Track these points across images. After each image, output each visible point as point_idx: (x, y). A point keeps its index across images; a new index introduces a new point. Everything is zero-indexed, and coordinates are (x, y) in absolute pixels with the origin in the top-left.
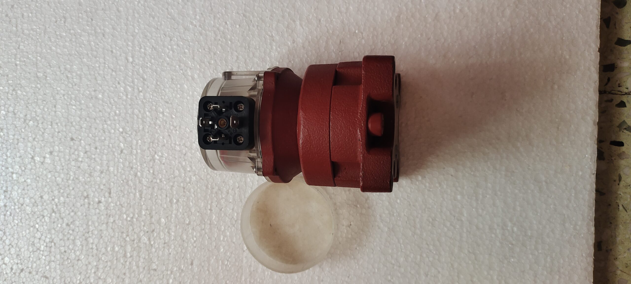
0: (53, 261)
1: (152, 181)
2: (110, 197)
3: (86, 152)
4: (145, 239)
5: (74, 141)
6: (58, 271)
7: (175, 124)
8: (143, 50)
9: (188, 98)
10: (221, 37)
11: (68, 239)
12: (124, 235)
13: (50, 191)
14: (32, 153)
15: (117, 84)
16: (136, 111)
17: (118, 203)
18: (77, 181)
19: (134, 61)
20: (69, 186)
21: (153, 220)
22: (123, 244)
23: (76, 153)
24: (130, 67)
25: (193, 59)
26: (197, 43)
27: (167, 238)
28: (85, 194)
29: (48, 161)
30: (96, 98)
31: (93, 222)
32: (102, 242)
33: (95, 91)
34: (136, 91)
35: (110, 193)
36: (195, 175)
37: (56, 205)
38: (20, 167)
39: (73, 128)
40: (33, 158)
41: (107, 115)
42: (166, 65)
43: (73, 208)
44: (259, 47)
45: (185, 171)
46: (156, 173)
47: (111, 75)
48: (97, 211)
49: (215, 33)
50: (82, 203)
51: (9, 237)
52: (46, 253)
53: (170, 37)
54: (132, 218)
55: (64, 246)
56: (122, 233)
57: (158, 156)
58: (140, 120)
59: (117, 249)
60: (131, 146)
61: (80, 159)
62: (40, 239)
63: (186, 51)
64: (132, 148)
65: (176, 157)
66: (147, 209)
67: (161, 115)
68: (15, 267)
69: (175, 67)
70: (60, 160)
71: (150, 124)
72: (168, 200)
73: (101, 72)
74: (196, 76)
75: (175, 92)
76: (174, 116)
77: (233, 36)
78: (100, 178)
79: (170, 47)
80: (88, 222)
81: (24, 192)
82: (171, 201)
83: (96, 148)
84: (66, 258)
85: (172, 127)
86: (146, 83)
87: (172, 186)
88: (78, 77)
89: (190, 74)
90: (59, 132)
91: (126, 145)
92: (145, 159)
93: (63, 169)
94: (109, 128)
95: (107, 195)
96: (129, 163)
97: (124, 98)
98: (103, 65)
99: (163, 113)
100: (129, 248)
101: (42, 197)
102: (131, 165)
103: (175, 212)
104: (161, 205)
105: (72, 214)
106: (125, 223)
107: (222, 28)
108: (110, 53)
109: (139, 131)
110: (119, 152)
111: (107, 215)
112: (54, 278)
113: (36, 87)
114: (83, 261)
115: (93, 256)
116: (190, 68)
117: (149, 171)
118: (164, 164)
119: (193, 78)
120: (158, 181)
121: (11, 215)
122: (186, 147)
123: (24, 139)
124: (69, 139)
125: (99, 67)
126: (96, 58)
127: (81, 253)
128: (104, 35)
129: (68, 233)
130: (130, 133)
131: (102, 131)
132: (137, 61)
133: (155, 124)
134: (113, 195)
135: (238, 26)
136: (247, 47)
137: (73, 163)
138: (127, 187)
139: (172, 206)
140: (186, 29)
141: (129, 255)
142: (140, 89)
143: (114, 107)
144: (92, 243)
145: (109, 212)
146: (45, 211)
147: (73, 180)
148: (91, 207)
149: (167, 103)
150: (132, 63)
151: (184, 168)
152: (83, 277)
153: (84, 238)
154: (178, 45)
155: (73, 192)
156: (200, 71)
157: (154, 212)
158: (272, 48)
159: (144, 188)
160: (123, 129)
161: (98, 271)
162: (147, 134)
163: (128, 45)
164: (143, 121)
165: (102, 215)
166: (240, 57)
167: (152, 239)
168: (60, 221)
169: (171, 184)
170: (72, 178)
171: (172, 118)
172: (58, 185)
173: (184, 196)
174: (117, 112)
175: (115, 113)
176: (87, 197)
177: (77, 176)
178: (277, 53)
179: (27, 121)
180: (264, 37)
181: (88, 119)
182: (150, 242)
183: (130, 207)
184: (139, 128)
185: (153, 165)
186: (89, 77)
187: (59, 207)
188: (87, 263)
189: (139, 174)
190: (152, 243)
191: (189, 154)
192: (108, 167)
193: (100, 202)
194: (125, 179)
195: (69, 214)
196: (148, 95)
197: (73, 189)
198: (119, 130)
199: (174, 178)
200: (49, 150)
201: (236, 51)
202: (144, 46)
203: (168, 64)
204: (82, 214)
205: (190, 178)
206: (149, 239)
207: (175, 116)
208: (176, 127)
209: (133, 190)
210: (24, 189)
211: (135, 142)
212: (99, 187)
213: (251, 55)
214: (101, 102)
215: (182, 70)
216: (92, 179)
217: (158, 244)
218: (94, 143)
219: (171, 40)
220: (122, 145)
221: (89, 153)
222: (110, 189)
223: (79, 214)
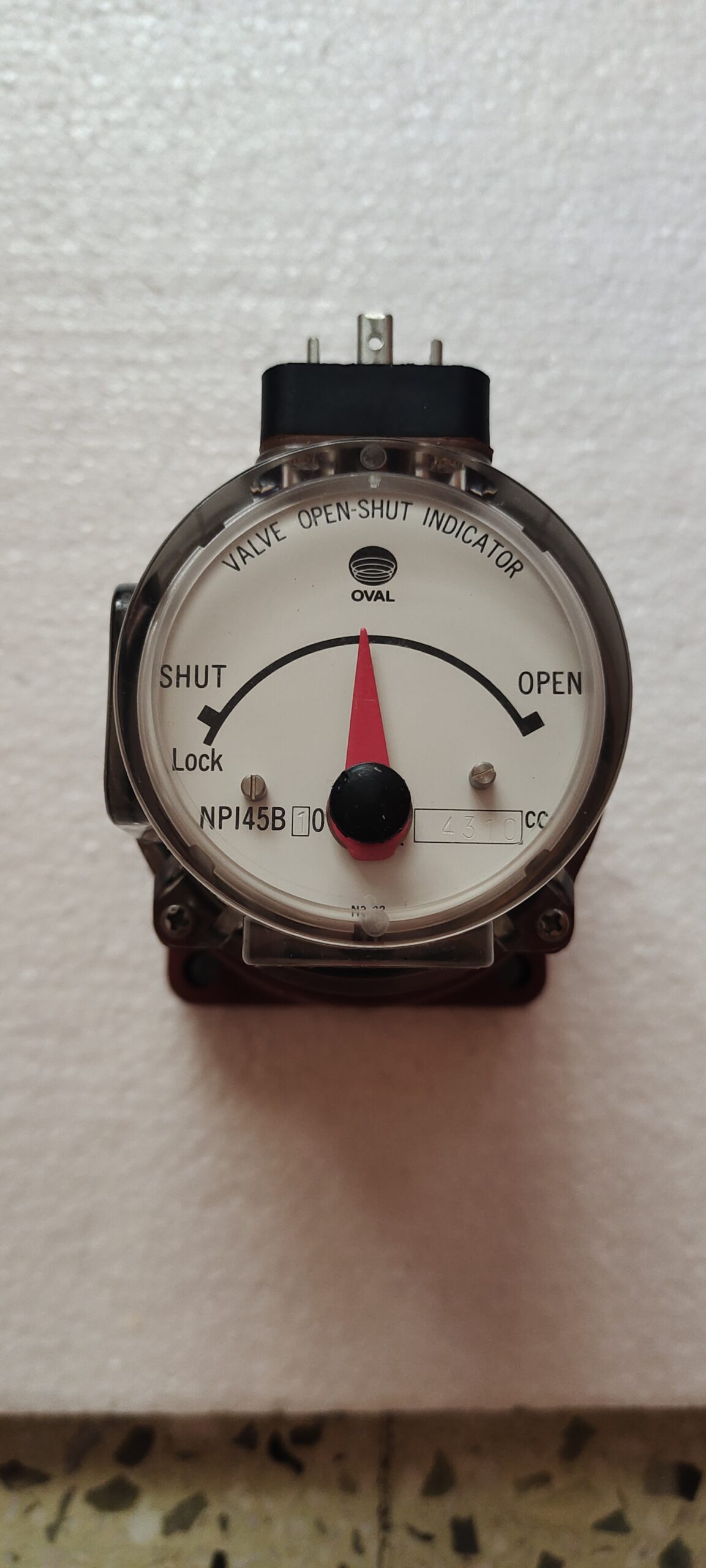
36: (93, 138)
63: (490, 105)
74: (411, 133)
76: (280, 69)
87: (55, 69)
99: (291, 36)
107: (566, 209)
116: (435, 118)
118: (128, 44)
120: (73, 27)
135: (572, 260)
140: (560, 101)
149: (325, 50)
151: (117, 102)
154: (507, 78)
156: (426, 147)
166: (476, 268)
169: (65, 65)
171: (277, 63)
180: (540, 342)
191: (158, 117)
199: (84, 77)
201: (493, 257)
203: (448, 51)
205: (84, 122)
207: (283, 74)
215: (431, 92)
219: (525, 58)
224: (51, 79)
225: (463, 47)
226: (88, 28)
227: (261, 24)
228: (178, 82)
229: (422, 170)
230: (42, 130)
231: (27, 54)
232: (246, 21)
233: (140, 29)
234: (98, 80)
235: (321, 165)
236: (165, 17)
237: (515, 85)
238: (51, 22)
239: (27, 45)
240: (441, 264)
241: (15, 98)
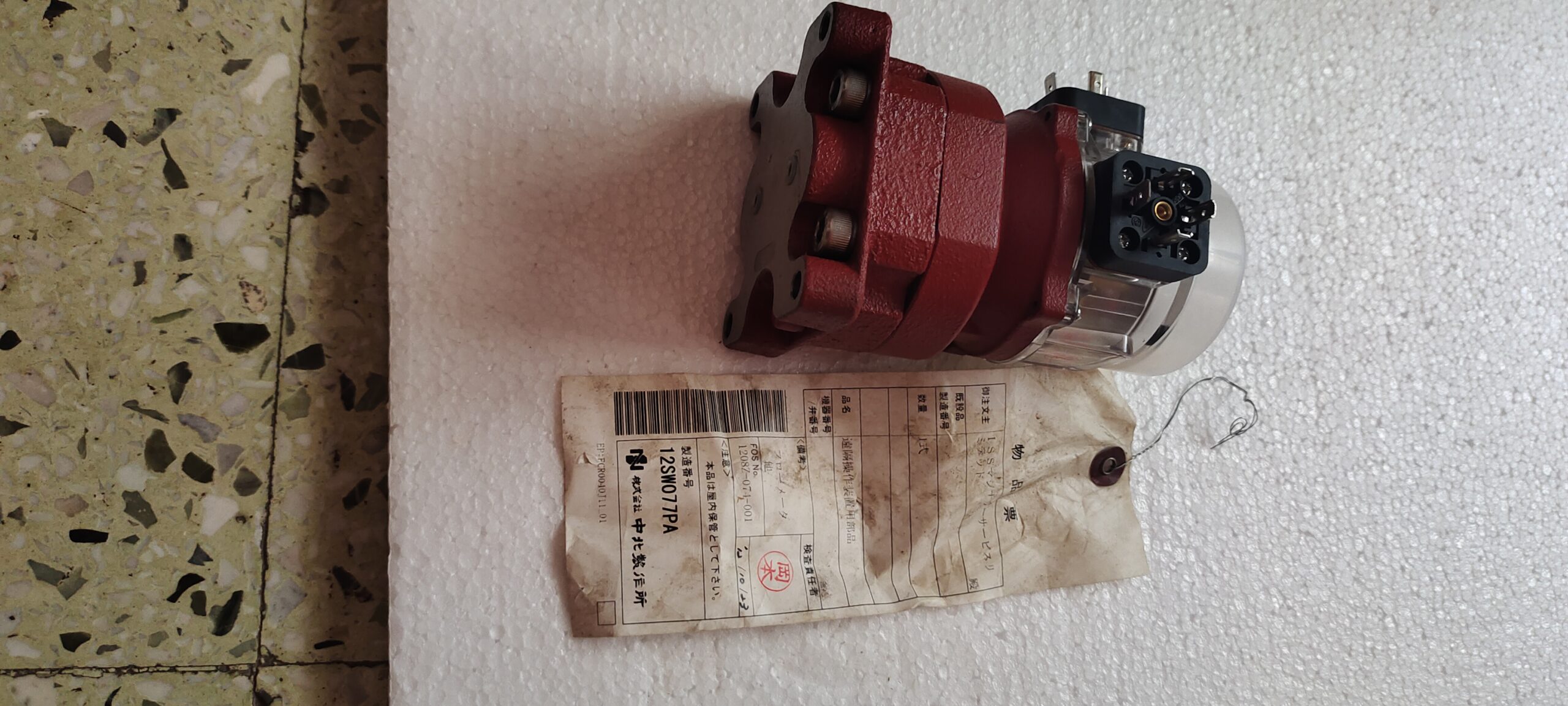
0: (1469, 193)
1: (1316, 362)
2: (1387, 326)
3: (1443, 417)
4: (1316, 240)
5: (1467, 438)
6: (1458, 173)
7: (1288, 487)
8: (1368, 644)
9: (1270, 546)
10: (1222, 691)
11: (1449, 238)
12: (1352, 247)
13: (1496, 336)
14: (1538, 411)
15: (1407, 566)
16: (1364, 509)
17: (1372, 313)
18: (1451, 356)
19: (1381, 620)
20: (1464, 345)
21: (1304, 283)
22: (1352, 230)
23: (1460, 414)
24: (1388, 606)
25: (1271, 635)
26: (1269, 671)
27: (1275, 246)
28: (1432, 328)
29: (1508, 395)
30: (1440, 534)
31: (1412, 273)
32: (1392, 234)
33: (1444, 549)
34: (1369, 555)
35: (1389, 334)
37: (1479, 305)
38: (1553, 380)
39: (1474, 466)
40: (1534, 400)
41: (1417, 498)
42: (1321, 617)
43: (1450, 301)
44: (1144, 672)
45: (1258, 389)
46: (1310, 381)
47: (1419, 586)
48: (1406, 295)
49: (1236, 697)
50: (1436, 312)
51: (1552, 238)
52: (1486, 208)
53: (1321, 678)
54: (1342, 285)
55: (1455, 223)
56: (1356, 254)
57: (1312, 417)
58: (1356, 492)
59: (1363, 220)
60: (1363, 435)
61: (1452, 401)
62: (1498, 237)
63: (1285, 651)
64: (1362, 431)
65: (1277, 417)
66: (1317, 303)
67: (1318, 505)
68: (1532, 180)
69: (1304, 614)
70: (1487, 398)
71: (1334, 485)
72: (1281, 325)
73: (1438, 589)
74: (1262, 597)
75: (1296, 557)
76: (1293, 503)
77: (1198, 693)
78: (1411, 365)
79: (1319, 657)
80: (1420, 273)
81: (1540, 329)
82: (1277, 320)
83: (1426, 426)
84: (1449, 199)
85: (1294, 479)
86: (1354, 573)
87: (1277, 354)
88: (1479, 575)
89: (1274, 600)
90: (1496, 456)
91: (1374, 437)
92: (1335, 408)
93: (1479, 379)
94: (1408, 472)
95: (1394, 331)
96: (1362, 399)
97: (1389, 537)
98: (1437, 606)
99: (1314, 511)
100: (1342, 222)
101: (1508, 321)
102: (1359, 395)
103: (1267, 300)
104: (1293, 314)
105: (1450, 289)
106: (1354, 274)
108: (1428, 633)
109: (1353, 469)
110: (1383, 420)
111: (1389, 290)
112: (1463, 160)
113: (1549, 548)
114: (1418, 196)
115: (1402, 205)
116: (1273, 613)
117: (1324, 383)
118: (1299, 401)
119: (1266, 590)
120: (1305, 364)
121: (1555, 282)
122: (1261, 440)
123: (1555, 439)
124: (1477, 443)
125: (1443, 601)
126: (1452, 620)
127: (1423, 210)
128: (1444, 670)
129: (1451, 251)
130: (1370, 463)
131: (1421, 464)
132: (1376, 620)
133: (1327, 486)
134: (1383, 332)
136: (1168, 670)
137: (1464, 393)
138: (1361, 349)
139: (1274, 312)
141: (1340, 207)
142: (1362, 560)
143: (1406, 516)
144: (1406, 231)
145: (1386, 296)
146: (1497, 293)
147: (1457, 358)
148: (1418, 305)
149: (1308, 533)
150: (1385, 615)
152: (1414, 163)
153: (1423, 241)
155: (1456, 332)
156: (1254, 607)
157: (1305, 296)
158: (1119, 673)
159: (1329, 348)
160: (1383, 471)
161: (1390, 175)
162: (1338, 461)
163: (1398, 655)
164: (1348, 488)
165: (1396, 289)
166: (1180, 647)
167: (1301, 244)
168: (1468, 274)
169: (1280, 359)
170: (1461, 363)
171: (1296, 501)
172: (1483, 347)
173: (1252, 334)
174: (1398, 505)
175: (1402, 503)
176: (1428, 325)
177: (1453, 365)
178: (1108, 662)
179: (1554, 475)
180: (1136, 696)
181: (1449, 487)
182: (1304, 236)
183: (1348, 309)
184: (1355, 475)
185: (1318, 397)
186: (1459, 578)
187: (1475, 302)
188: (1412, 191)
189: (1343, 378)
190: (1300, 236)
192: (1399, 389)
193: (1404, 315)
194: (1365, 365)
195: (1455, 288)
196: (1348, 546)
197: (1455, 340)
198: (1391, 467)
199: (1275, 372)
200: (1509, 416)
201: (1189, 659)
202: (1366, 653)
203: (1317, 619)
204: (1433, 290)
205: (1246, 373)
206: (1306, 242)
207: (1290, 506)
208: (1286, 480)
209: (1348, 342)
210: (1540, 334)
211: (1359, 443)
212: (1410, 345)
213: (1159, 653)
214: (1431, 524)
215: (1289, 608)
216: (1425, 363)
217: (1289, 232)
218: (1431, 437)
219: (1318, 673)
220: (1382, 436)
221: (1439, 416)
222: (1391, 343)
223: (1439, 290)
224: (1271, 351)
225: (1321, 630)
226: (1304, 373)
227: (1320, 489)
228: (1277, 434)
229: (1240, 605)
230: (1239, 346)
231: (1285, 333)
232: (1320, 479)
233: (1309, 409)
234: (1273, 381)
235: (1235, 535)
236: (1317, 423)
237: (1300, 668)
238: (1306, 350)
239: (1290, 333)
240: (1180, 622)
241: (1258, 326)
